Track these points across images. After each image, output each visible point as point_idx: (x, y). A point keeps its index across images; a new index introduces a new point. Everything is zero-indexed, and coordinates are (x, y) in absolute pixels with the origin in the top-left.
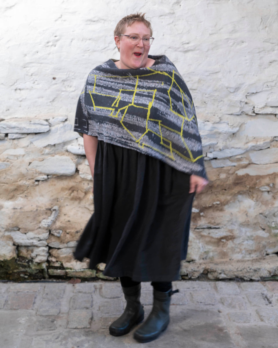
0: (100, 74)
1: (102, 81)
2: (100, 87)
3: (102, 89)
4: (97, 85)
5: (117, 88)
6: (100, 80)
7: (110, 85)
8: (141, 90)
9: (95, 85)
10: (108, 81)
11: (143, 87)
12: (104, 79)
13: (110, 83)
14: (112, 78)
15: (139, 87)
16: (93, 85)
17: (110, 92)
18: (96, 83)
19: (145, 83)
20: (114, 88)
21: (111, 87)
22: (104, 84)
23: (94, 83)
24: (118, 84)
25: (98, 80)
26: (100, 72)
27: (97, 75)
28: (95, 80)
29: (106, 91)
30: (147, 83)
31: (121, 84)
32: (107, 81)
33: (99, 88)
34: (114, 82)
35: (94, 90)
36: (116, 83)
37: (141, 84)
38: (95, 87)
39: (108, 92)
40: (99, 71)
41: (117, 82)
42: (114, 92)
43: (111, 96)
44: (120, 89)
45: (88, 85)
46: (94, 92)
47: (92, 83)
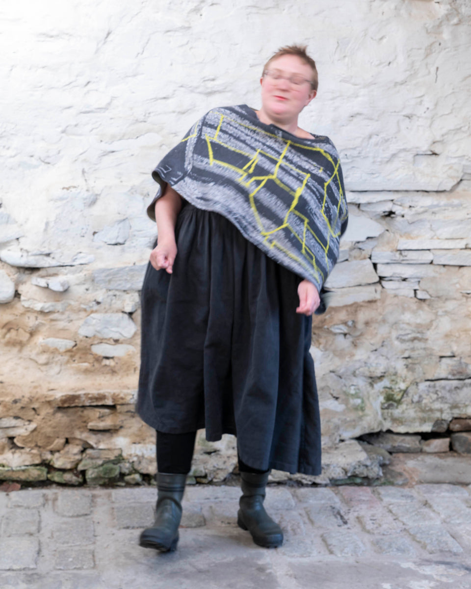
0: (231, 115)
1: (231, 128)
2: (226, 134)
3: (230, 139)
4: (221, 130)
5: (253, 145)
6: (229, 125)
7: (243, 137)
8: (287, 164)
9: (219, 128)
10: (241, 131)
11: (291, 162)
12: (234, 126)
13: (243, 134)
14: (249, 129)
15: (285, 157)
16: (216, 128)
17: (242, 147)
18: (221, 127)
19: (296, 157)
20: (249, 143)
21: (245, 140)
22: (234, 133)
23: (218, 126)
24: (255, 141)
25: (225, 124)
26: (231, 113)
27: (226, 116)
28: (221, 122)
29: (236, 144)
30: (298, 159)
31: (260, 144)
33: (225, 136)
34: (249, 136)
35: (216, 136)
36: (253, 139)
37: (290, 156)
38: (217, 132)
39: (239, 145)
40: (230, 111)
41: (255, 138)
42: (248, 149)
43: (243, 153)
44: (258, 149)
45: (206, 126)
46: (216, 140)
47: (214, 125)
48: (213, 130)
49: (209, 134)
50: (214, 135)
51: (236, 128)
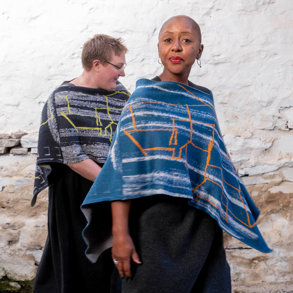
0: (70, 93)
1: (75, 101)
2: (75, 107)
3: (78, 110)
4: (71, 106)
5: (91, 107)
6: (73, 100)
7: (84, 104)
9: (69, 105)
10: (81, 100)
12: (76, 98)
13: (83, 102)
15: (109, 105)
16: (67, 106)
17: (87, 112)
18: (70, 104)
20: (89, 107)
21: (86, 106)
22: (78, 104)
23: (67, 104)
24: (91, 103)
25: (70, 100)
26: (69, 92)
27: (68, 95)
28: (67, 100)
29: (83, 112)
31: (94, 103)
32: (79, 100)
33: (75, 109)
34: (87, 101)
35: (70, 111)
36: (89, 102)
38: (69, 108)
39: (85, 112)
40: (67, 91)
41: (90, 100)
42: (91, 111)
43: (90, 116)
44: (95, 107)
45: (58, 108)
46: (71, 113)
47: (64, 104)
48: (65, 108)
49: (64, 111)
50: (68, 110)
51: (77, 100)
